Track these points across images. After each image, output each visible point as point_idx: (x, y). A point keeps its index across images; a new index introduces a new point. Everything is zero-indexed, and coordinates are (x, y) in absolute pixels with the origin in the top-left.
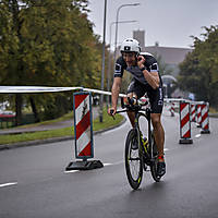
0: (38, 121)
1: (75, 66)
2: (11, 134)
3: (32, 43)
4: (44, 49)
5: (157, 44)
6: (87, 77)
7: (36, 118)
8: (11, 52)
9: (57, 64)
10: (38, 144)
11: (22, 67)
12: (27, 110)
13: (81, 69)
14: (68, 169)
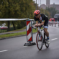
0: (15, 30)
1: (27, 11)
2: (6, 34)
3: (13, 4)
4: (17, 6)
5: (54, 4)
6: (31, 15)
7: (14, 29)
8: (6, 7)
9: (21, 11)
10: (15, 37)
11: (9, 12)
12: (12, 26)
13: (29, 12)
14: (24, 45)
